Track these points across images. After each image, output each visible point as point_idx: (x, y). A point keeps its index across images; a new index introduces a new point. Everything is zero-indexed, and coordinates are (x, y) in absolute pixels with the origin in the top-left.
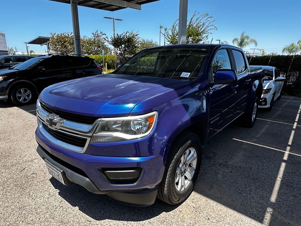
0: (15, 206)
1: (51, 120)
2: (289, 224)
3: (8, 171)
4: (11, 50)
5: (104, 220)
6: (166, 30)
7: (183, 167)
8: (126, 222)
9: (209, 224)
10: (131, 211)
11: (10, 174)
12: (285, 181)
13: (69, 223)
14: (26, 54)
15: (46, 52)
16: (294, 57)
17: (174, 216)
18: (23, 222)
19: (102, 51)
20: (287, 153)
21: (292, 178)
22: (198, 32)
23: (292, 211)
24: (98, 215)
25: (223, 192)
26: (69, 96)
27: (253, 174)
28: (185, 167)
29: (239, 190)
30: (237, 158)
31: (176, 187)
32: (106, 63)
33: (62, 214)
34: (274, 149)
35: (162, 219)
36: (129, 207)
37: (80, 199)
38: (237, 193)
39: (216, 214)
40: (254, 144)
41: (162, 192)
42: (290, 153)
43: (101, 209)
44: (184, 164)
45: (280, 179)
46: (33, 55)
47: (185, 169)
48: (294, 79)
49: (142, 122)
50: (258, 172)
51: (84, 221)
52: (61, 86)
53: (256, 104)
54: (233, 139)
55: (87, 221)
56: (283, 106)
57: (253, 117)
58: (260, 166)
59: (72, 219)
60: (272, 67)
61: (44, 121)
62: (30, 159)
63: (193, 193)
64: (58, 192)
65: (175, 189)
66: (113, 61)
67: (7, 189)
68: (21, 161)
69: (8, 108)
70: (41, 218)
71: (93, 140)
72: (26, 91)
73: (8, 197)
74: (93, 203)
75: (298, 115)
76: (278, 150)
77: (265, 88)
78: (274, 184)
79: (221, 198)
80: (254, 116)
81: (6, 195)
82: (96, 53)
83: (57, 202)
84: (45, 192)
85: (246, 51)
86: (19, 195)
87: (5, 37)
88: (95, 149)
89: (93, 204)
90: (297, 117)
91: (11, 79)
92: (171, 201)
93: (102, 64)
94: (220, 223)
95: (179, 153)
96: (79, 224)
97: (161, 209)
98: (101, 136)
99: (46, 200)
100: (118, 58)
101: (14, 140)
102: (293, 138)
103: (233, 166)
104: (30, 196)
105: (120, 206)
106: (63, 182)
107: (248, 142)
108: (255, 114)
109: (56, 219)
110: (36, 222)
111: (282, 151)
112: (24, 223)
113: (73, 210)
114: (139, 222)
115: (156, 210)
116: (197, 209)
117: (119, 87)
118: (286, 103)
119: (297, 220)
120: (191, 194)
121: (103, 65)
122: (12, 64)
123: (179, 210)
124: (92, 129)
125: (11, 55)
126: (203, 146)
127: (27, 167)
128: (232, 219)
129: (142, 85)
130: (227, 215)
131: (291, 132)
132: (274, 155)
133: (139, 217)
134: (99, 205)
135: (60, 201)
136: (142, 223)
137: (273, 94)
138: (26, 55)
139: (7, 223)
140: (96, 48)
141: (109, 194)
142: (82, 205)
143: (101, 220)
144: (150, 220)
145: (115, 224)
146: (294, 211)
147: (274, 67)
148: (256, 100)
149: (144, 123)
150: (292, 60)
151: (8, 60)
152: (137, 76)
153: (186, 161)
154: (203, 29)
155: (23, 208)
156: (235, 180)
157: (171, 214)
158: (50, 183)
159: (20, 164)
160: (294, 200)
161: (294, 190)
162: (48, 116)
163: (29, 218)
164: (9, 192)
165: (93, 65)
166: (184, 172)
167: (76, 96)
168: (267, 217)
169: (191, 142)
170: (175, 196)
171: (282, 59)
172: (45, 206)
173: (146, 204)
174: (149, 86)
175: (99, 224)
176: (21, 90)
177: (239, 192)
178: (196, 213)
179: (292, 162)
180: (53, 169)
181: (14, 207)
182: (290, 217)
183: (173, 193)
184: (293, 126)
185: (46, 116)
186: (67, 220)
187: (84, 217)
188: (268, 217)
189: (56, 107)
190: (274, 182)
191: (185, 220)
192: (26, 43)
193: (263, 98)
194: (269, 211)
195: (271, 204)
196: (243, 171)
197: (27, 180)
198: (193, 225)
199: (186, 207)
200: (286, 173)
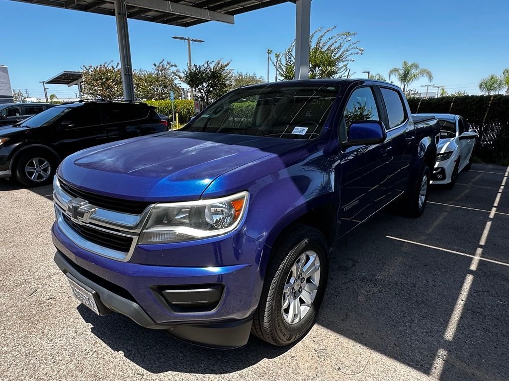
0: (18, 351)
1: (76, 208)
2: (474, 375)
3: (9, 295)
4: (18, 95)
5: (165, 373)
6: (277, 56)
7: (296, 284)
8: (201, 375)
9: (340, 378)
10: (210, 358)
11: (13, 299)
12: (471, 305)
13: (107, 378)
14: (43, 100)
15: (78, 96)
16: (492, 98)
17: (281, 364)
18: (30, 377)
19: (170, 93)
20: (476, 259)
21: (483, 299)
22: (330, 58)
23: (479, 355)
24: (155, 364)
25: (365, 324)
26: (104, 168)
27: (418, 295)
28: (300, 283)
29: (393, 320)
30: (392, 268)
31: (285, 317)
32: (177, 114)
33: (96, 363)
34: (454, 252)
35: (261, 371)
36: (207, 350)
37: (127, 338)
38: (389, 325)
39: (352, 360)
40: (423, 245)
41: (260, 324)
42: (482, 259)
43: (161, 355)
44: (299, 278)
45: (462, 303)
46: (55, 102)
47: (301, 287)
48: (493, 135)
49: (224, 209)
50: (427, 291)
51: (131, 375)
52: (93, 153)
53: (425, 177)
54: (387, 236)
55: (137, 374)
56: (474, 180)
57: (421, 199)
58: (430, 280)
59: (113, 371)
60: (454, 115)
61: (65, 211)
62: (45, 275)
63: (315, 327)
64: (90, 327)
65: (283, 320)
66: (188, 110)
67: (6, 323)
68: (31, 277)
69: (11, 192)
70: (61, 370)
71: (142, 239)
72: (41, 163)
73: (8, 336)
74: (148, 345)
75: (499, 195)
76: (462, 254)
77: (443, 151)
78: (452, 310)
79: (362, 334)
80: (423, 198)
81: (4, 334)
82: (161, 97)
83: (88, 344)
84: (69, 328)
85: (414, 89)
86: (26, 333)
87: (8, 73)
88: (147, 255)
89: (148, 347)
90: (497, 200)
91: (17, 143)
92: (275, 340)
93: (170, 116)
94: (358, 375)
95: (287, 260)
96: (123, 379)
97: (261, 354)
98: (157, 233)
99: (71, 341)
100: (196, 104)
101: (20, 244)
102: (488, 234)
103: (384, 281)
104: (44, 335)
105: (193, 349)
106: (96, 310)
107: (412, 242)
108: (424, 195)
109: (86, 372)
110: (53, 377)
111: (468, 255)
112: (32, 379)
113: (115, 357)
114: (222, 375)
115: (252, 356)
116: (321, 354)
117: (187, 152)
118: (480, 175)
119: (488, 369)
120: (312, 329)
121: (172, 117)
122: (19, 118)
123: (291, 355)
124: (141, 221)
125: (19, 102)
126: (331, 249)
127: (40, 287)
128: (378, 368)
129: (225, 148)
130: (371, 361)
131: (486, 223)
132: (455, 263)
133: (224, 368)
134: (158, 347)
135: (94, 342)
136: (229, 376)
137: (455, 161)
138: (43, 102)
139: (5, 379)
140: (160, 89)
141: (172, 329)
142: (129, 348)
143: (160, 373)
144: (241, 371)
145: (183, 379)
146: (483, 354)
147: (458, 116)
148: (425, 171)
149: (226, 210)
150: (489, 104)
151: (12, 111)
152: (220, 134)
153: (301, 274)
154: (339, 54)
155: (32, 354)
156: (387, 305)
157: (277, 362)
158: (77, 314)
159: (28, 282)
160: (483, 336)
161: (485, 319)
162: (70, 202)
163: (41, 370)
164: (9, 329)
165: (154, 118)
166: (299, 291)
167: (115, 168)
168: (437, 364)
169: (309, 242)
170: (283, 331)
171: (473, 101)
172: (69, 351)
173: (234, 346)
174: (237, 151)
175: (156, 379)
176: (34, 161)
177: (393, 323)
178: (318, 359)
179: (485, 273)
180: (80, 290)
181: (17, 353)
182: (475, 364)
183: (279, 326)
184: (489, 213)
185: (67, 201)
186: (103, 373)
187: (133, 368)
188: (439, 364)
189: (83, 187)
190: (451, 307)
191: (300, 372)
192: (43, 82)
193: (437, 168)
194: (440, 354)
195: (445, 343)
196: (400, 289)
197: (40, 310)
198: (312, 379)
199: (302, 349)
200: (473, 291)
